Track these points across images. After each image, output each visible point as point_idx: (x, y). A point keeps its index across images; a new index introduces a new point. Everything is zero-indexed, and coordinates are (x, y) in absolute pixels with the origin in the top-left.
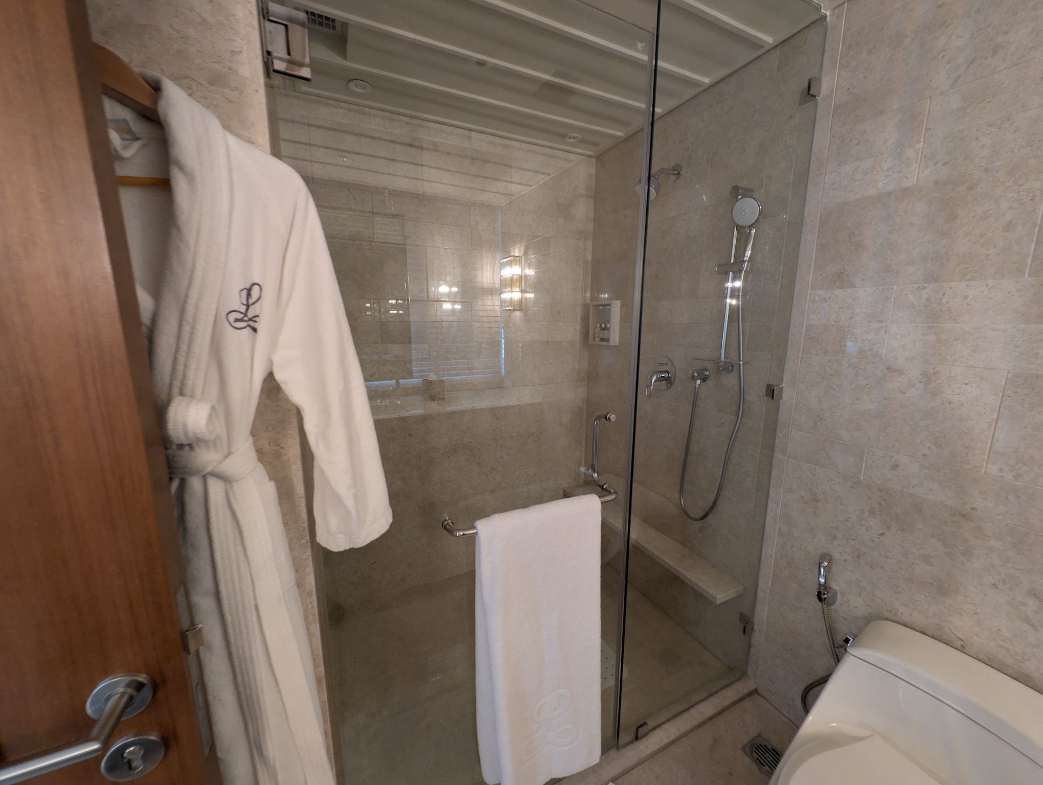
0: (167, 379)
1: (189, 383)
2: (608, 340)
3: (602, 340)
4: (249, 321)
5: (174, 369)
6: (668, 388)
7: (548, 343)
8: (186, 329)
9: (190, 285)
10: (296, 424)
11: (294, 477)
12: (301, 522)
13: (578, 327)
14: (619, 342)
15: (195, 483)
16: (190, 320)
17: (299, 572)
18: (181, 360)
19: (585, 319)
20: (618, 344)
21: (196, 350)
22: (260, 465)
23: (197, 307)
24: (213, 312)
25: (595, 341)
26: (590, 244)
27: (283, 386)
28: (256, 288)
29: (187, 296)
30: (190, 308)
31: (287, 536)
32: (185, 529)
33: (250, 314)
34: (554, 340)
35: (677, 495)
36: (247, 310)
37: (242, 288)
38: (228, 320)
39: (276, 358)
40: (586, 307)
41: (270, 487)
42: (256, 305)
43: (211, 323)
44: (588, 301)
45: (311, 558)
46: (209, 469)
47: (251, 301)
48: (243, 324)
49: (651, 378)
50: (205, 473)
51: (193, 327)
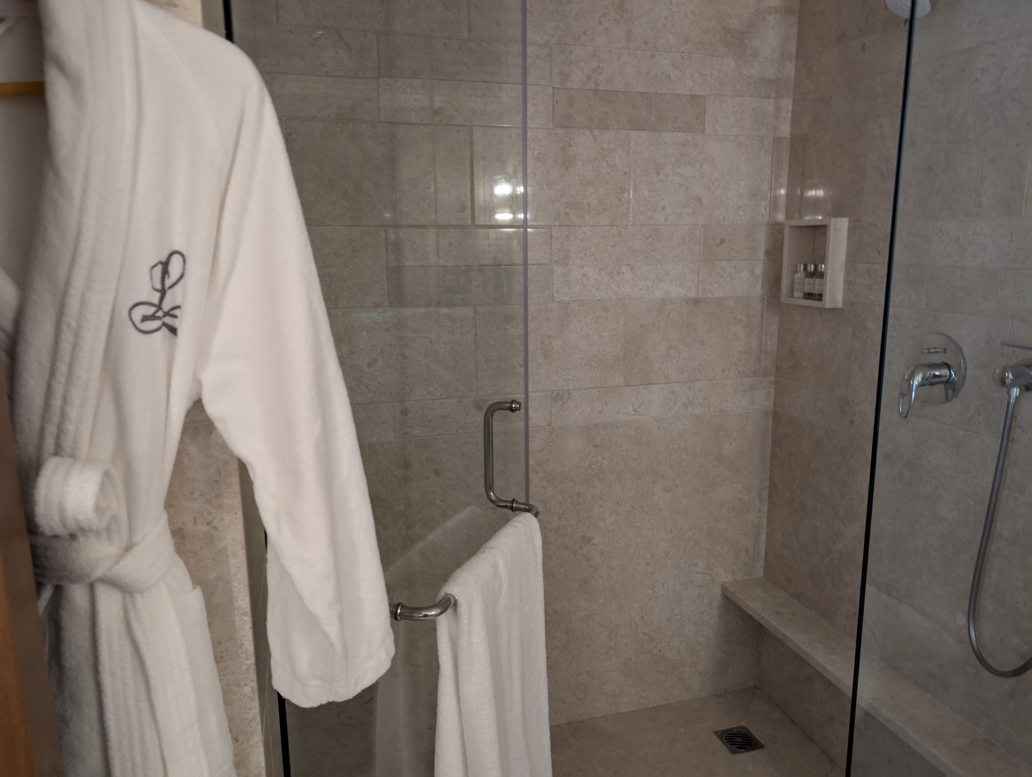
0: (36, 420)
1: (71, 428)
2: (820, 297)
3: (809, 296)
4: (164, 316)
5: (47, 406)
6: (947, 399)
7: (696, 301)
8: (67, 337)
9: (73, 263)
10: (237, 488)
11: (233, 578)
12: (244, 656)
13: (759, 270)
14: (844, 301)
15: (77, 594)
16: (73, 323)
17: (239, 743)
18: (58, 390)
19: (774, 253)
20: (840, 305)
21: (81, 372)
22: (179, 562)
23: (83, 302)
24: (109, 308)
25: (792, 297)
26: (787, 104)
27: (218, 424)
28: (176, 260)
29: (68, 283)
30: (73, 303)
31: (220, 680)
32: (61, 668)
33: (166, 306)
34: (710, 295)
35: (961, 619)
36: (162, 299)
37: (154, 263)
38: (131, 320)
39: (207, 379)
40: (776, 230)
41: (194, 599)
42: (176, 288)
43: (105, 326)
44: (780, 217)
45: (258, 718)
46: (99, 572)
47: (168, 283)
48: (155, 324)
49: (912, 376)
50: (93, 578)
51: (77, 335)
